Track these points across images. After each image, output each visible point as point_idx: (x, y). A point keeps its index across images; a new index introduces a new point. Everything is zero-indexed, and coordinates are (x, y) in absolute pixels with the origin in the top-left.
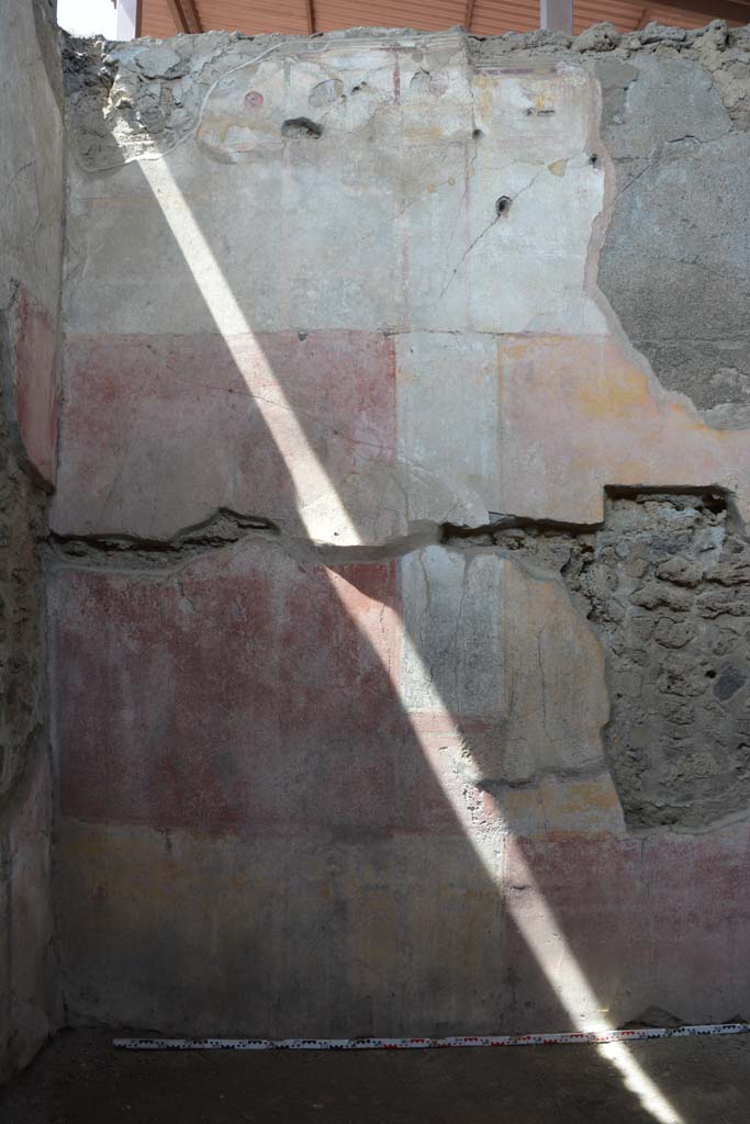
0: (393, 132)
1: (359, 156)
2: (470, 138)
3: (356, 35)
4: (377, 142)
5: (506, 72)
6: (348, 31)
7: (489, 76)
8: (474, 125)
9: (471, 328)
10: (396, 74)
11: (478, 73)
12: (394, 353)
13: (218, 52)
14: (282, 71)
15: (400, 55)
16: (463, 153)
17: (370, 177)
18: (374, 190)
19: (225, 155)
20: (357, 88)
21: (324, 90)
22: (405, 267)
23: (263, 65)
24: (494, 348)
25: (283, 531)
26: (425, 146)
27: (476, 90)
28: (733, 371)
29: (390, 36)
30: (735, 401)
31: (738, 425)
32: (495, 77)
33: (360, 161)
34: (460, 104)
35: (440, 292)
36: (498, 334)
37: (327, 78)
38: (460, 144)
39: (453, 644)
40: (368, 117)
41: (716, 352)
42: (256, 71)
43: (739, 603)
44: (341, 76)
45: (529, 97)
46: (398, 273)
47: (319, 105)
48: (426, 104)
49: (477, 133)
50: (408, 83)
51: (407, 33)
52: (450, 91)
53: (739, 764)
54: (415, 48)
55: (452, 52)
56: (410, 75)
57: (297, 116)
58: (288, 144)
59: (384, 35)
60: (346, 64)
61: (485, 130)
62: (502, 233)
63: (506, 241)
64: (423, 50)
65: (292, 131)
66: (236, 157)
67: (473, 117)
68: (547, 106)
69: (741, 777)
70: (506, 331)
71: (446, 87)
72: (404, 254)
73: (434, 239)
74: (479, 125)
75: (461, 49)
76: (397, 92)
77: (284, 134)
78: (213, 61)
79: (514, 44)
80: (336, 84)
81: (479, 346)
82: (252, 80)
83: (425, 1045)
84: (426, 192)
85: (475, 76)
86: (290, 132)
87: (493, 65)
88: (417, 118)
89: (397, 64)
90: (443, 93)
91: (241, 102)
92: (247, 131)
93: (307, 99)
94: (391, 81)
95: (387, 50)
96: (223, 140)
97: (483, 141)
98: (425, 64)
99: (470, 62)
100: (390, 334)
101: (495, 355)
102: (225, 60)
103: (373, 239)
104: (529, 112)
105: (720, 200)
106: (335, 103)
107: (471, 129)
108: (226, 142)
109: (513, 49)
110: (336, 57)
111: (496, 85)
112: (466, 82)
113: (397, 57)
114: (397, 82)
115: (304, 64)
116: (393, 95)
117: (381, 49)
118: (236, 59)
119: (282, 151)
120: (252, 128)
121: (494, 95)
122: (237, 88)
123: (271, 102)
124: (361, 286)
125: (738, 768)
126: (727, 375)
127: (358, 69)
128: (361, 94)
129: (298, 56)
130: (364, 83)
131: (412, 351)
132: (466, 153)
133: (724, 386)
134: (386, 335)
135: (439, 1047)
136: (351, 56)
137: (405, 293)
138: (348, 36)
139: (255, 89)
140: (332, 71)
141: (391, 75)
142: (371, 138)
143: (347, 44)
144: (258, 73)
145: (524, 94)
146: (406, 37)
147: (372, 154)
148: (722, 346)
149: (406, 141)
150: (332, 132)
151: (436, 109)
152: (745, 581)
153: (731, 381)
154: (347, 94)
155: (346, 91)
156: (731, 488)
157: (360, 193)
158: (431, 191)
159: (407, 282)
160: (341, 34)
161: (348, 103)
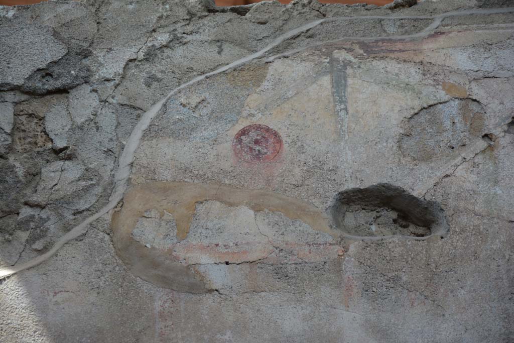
13: (162, 38)
14: (326, 80)
21: (434, 122)
23: (278, 66)
37: (442, 95)
42: (258, 81)
44: (477, 92)
47: (426, 157)
57: (370, 180)
65: (356, 217)
66: (218, 276)
77: (338, 223)
78: (150, 57)
80: (464, 110)
82: (254, 100)
86: (350, 219)
91: (227, 147)
92: (246, 214)
93: (392, 143)
96: (183, 234)
102: (179, 53)
106: (467, 153)
108: (193, 241)
110: (464, 48)
115: (379, 64)
118: (210, 53)
119: (338, 264)
120: (257, 209)
122: (215, 117)
123: (301, 150)
129: (363, 45)
139: (260, 119)
140: (453, 79)
144: (265, 84)
150: (464, 219)
154: (497, 132)
155: (494, 125)
161: (501, 153)
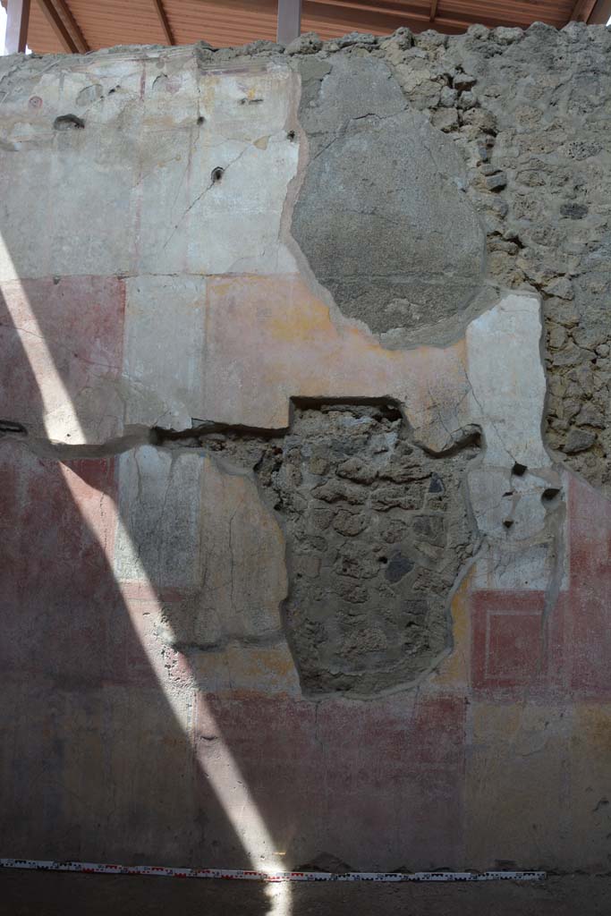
0: (137, 122)
1: (110, 142)
2: (195, 123)
3: (117, 51)
4: (124, 130)
5: (227, 72)
6: (111, 48)
7: (213, 76)
8: (199, 113)
9: (186, 272)
10: (143, 78)
11: (205, 74)
12: (124, 292)
13: (14, 68)
14: (58, 80)
15: (146, 64)
16: (188, 135)
17: (116, 157)
18: (118, 167)
19: (10, 144)
20: (113, 91)
21: (88, 94)
22: (138, 225)
23: (45, 76)
24: (204, 286)
25: (29, 433)
26: (161, 131)
27: (202, 87)
28: (405, 301)
29: (143, 50)
30: (407, 326)
31: (409, 346)
32: (218, 76)
33: (110, 146)
34: (189, 99)
35: (163, 244)
36: (207, 276)
37: (91, 84)
38: (187, 129)
39: (158, 527)
40: (119, 112)
41: (390, 285)
42: (38, 81)
43: (408, 498)
44: (101, 82)
45: (243, 90)
46: (132, 230)
47: (84, 104)
48: (163, 100)
49: (201, 120)
50: (151, 85)
51: (155, 47)
52: (182, 89)
53: (409, 640)
54: (158, 59)
55: (185, 60)
56: (153, 78)
57: (66, 113)
58: (57, 135)
59: (138, 50)
60: (105, 73)
61: (207, 117)
62: (215, 196)
63: (218, 202)
64: (165, 59)
65: (63, 125)
66: (18, 146)
67: (199, 108)
68: (257, 96)
69: (410, 652)
70: (214, 273)
71: (180, 86)
72: (138, 215)
73: (162, 203)
74: (203, 113)
75: (193, 57)
76: (142, 92)
77: (55, 127)
78: (10, 75)
79: (238, 52)
80: (96, 89)
81: (191, 285)
82: (36, 87)
83: (117, 871)
84: (157, 166)
85: (203, 77)
86: (61, 126)
87: (218, 67)
88: (155, 110)
89: (144, 70)
90: (176, 91)
91: (26, 104)
92: (28, 125)
93: (74, 101)
94: (139, 83)
95: (138, 60)
96: (10, 133)
97: (204, 125)
98: (165, 70)
99: (199, 67)
100: (122, 278)
101: (204, 292)
102: (18, 74)
103: (115, 204)
104: (243, 102)
105: (395, 162)
106: (95, 103)
107: (196, 117)
108: (12, 135)
109: (237, 56)
110: (98, 67)
111: (218, 82)
112: (195, 81)
113: (145, 65)
114: (143, 84)
115: (74, 74)
116: (139, 94)
117: (133, 60)
118: (28, 73)
119: (52, 140)
120: (31, 124)
121: (216, 90)
122: (25, 95)
123: (48, 104)
124: (104, 241)
125: (407, 644)
126: (400, 304)
127: (115, 76)
128: (114, 95)
129: (71, 68)
130: (118, 86)
131: (139, 291)
132: (191, 136)
133: (396, 313)
134: (119, 278)
135: (130, 874)
136: (110, 66)
137: (136, 245)
138: (110, 52)
139: (37, 94)
140: (95, 78)
141: (139, 79)
142: (120, 128)
143: (108, 58)
144: (41, 83)
145: (240, 88)
146: (154, 50)
147: (120, 139)
148: (396, 280)
149: (146, 129)
150: (91, 124)
151: (171, 103)
152: (413, 479)
153: (403, 310)
154: (105, 95)
155: (105, 93)
156: (402, 399)
157: (107, 170)
158: (161, 166)
159: (138, 237)
160: (105, 51)
161: (105, 102)
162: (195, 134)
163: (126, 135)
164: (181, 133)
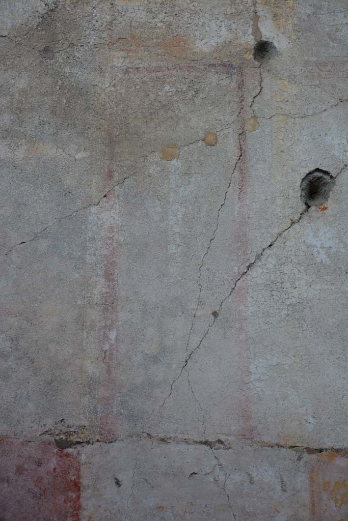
1: (22, 83)
2: (250, 56)
4: (60, 58)
8: (256, 31)
9: (249, 435)
12: (77, 486)
16: (234, 85)
17: (42, 124)
18: (50, 150)
22: (109, 304)
24: (301, 480)
26: (159, 69)
33: (23, 92)
35: (183, 356)
36: (310, 451)
38: (228, 68)
46: (94, 314)
49: (263, 49)
61: (281, 43)
62: (311, 240)
63: (322, 257)
67: (256, 17)
70: (328, 443)
72: (109, 276)
73: (172, 249)
74: (268, 32)
81: (267, 475)
84: (157, 157)
88: (142, 16)
97: (274, 62)
100: (70, 444)
101: (305, 497)
103: (43, 245)
107: (251, 41)
124: (14, 340)
131: (118, 483)
132: (241, 86)
134: (63, 445)
137: (106, 357)
142: (46, 50)
147: (48, 80)
149: (118, 59)
157: (20, 154)
158: (168, 157)
159: (113, 335)
162: (251, 84)
163: (67, 70)
164: (213, 78)
